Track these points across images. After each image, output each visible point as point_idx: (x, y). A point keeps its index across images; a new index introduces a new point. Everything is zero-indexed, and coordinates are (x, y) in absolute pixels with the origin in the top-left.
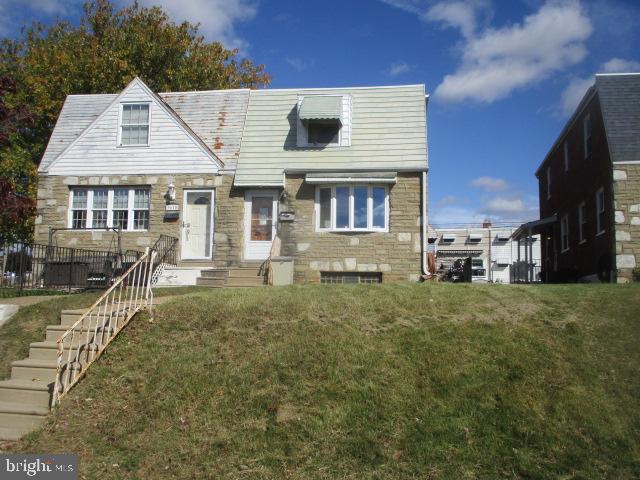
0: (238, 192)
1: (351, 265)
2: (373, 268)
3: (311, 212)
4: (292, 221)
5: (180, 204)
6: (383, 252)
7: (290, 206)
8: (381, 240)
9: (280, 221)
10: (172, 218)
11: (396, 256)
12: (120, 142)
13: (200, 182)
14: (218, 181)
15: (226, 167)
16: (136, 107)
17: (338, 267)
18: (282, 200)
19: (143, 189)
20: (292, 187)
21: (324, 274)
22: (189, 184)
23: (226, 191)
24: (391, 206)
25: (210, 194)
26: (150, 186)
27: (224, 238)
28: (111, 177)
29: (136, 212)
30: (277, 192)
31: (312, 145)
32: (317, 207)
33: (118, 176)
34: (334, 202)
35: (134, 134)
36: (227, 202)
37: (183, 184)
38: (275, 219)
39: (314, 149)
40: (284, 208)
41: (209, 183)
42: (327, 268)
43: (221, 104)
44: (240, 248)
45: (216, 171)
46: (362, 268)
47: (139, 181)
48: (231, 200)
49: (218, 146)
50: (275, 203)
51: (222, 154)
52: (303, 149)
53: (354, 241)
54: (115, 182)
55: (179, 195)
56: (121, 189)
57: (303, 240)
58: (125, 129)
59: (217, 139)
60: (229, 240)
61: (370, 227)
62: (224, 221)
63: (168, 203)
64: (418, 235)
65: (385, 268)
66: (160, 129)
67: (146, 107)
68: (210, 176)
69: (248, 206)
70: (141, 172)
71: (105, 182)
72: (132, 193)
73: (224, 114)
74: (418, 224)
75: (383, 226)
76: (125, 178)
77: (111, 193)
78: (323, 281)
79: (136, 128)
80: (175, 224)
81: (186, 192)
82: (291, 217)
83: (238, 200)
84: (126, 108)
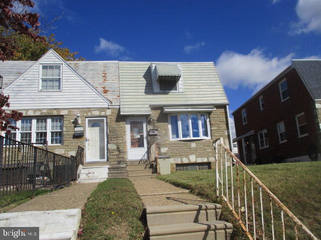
0: (121, 118)
1: (193, 159)
2: (205, 160)
3: (167, 130)
4: (156, 135)
5: (84, 127)
6: (210, 150)
7: (154, 126)
8: (207, 144)
9: (148, 135)
10: (79, 136)
12: (40, 88)
13: (97, 113)
14: (109, 112)
15: (113, 104)
16: (51, 67)
17: (185, 161)
18: (149, 122)
19: (58, 118)
20: (155, 115)
21: (177, 165)
22: (89, 114)
23: (114, 118)
24: (211, 125)
25: (103, 120)
26: (63, 116)
27: (115, 147)
28: (35, 110)
29: (52, 133)
30: (145, 118)
31: (162, 91)
32: (170, 126)
33: (40, 110)
34: (180, 123)
35: (50, 84)
36: (114, 125)
37: (85, 114)
38: (145, 135)
39: (163, 94)
40: (150, 127)
41: (103, 114)
42: (179, 162)
43: (103, 68)
44: (125, 152)
45: (107, 106)
46: (199, 160)
47: (55, 113)
48: (118, 123)
49: (106, 92)
50: (144, 125)
51: (109, 96)
52: (157, 93)
53: (193, 145)
54: (38, 114)
55: (83, 121)
56: (42, 118)
57: (164, 146)
58: (44, 80)
59: (104, 88)
60: (118, 148)
61: (202, 137)
62: (113, 136)
63: (75, 127)
64: (227, 140)
65: (212, 159)
66: (69, 81)
67: (58, 67)
68: (103, 109)
69: (128, 127)
70: (56, 107)
71: (31, 113)
72: (49, 121)
73: (105, 74)
74: (226, 134)
75: (207, 136)
76: (45, 111)
77: (34, 121)
78: (177, 170)
79: (52, 80)
80: (81, 140)
81: (87, 119)
82: (156, 133)
83: (122, 124)
84: (45, 67)
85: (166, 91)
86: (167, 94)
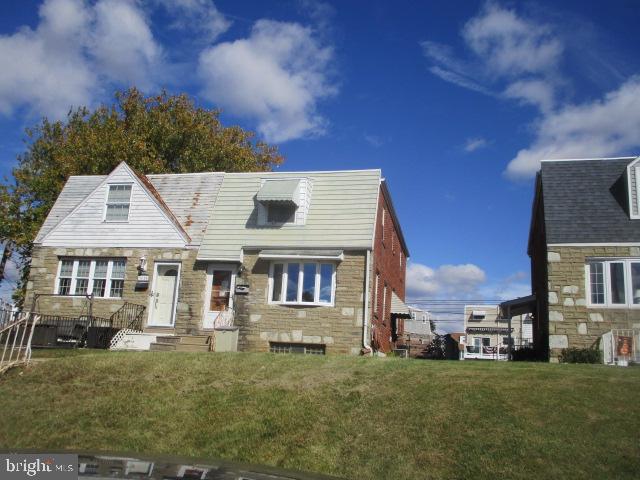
0: (201, 265)
1: (297, 336)
2: (317, 340)
3: (266, 285)
4: (246, 294)
5: (151, 276)
6: (327, 325)
7: (246, 280)
8: (326, 314)
9: (236, 293)
10: (142, 288)
11: (337, 329)
12: (104, 218)
13: (168, 256)
14: (185, 255)
15: (192, 243)
16: (121, 188)
17: (285, 338)
18: (239, 274)
19: (121, 260)
20: (248, 262)
21: (273, 344)
22: (160, 257)
23: (191, 264)
24: (337, 282)
25: (177, 266)
26: (126, 258)
27: (185, 308)
28: (94, 249)
29: (113, 281)
30: (236, 266)
31: (270, 224)
32: (271, 281)
33: (100, 249)
34: (285, 277)
35: (116, 211)
36: (191, 274)
37: (154, 257)
38: (232, 292)
39: (272, 227)
40: (241, 281)
41: (177, 257)
42: (275, 339)
43: (198, 185)
44: (199, 317)
45: (183, 246)
46: (308, 340)
47: (117, 254)
48: (195, 273)
49: (188, 224)
50: (233, 277)
51: (190, 231)
52: (262, 227)
53: (302, 314)
54: (97, 254)
55: (151, 267)
56: (102, 260)
57: (255, 311)
58: (110, 206)
59: (189, 217)
60: (190, 309)
61: (317, 301)
62: (187, 292)
63: (140, 274)
64: (361, 310)
65: (328, 340)
66: (140, 207)
67: (129, 188)
68: (178, 251)
69: (210, 278)
70: (120, 245)
71: (89, 253)
72: (111, 264)
73: (198, 194)
74: (362, 300)
75: (329, 301)
76: (105, 251)
77: (93, 264)
78: (272, 351)
79: (119, 207)
80: (144, 294)
81: (156, 264)
82: (246, 290)
83: (201, 273)
84: (112, 188)
85: (278, 224)
86: (278, 227)
